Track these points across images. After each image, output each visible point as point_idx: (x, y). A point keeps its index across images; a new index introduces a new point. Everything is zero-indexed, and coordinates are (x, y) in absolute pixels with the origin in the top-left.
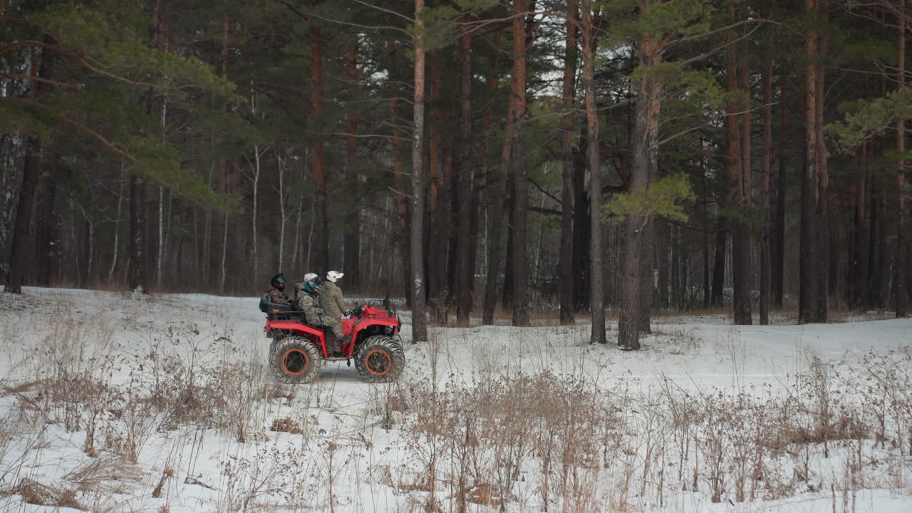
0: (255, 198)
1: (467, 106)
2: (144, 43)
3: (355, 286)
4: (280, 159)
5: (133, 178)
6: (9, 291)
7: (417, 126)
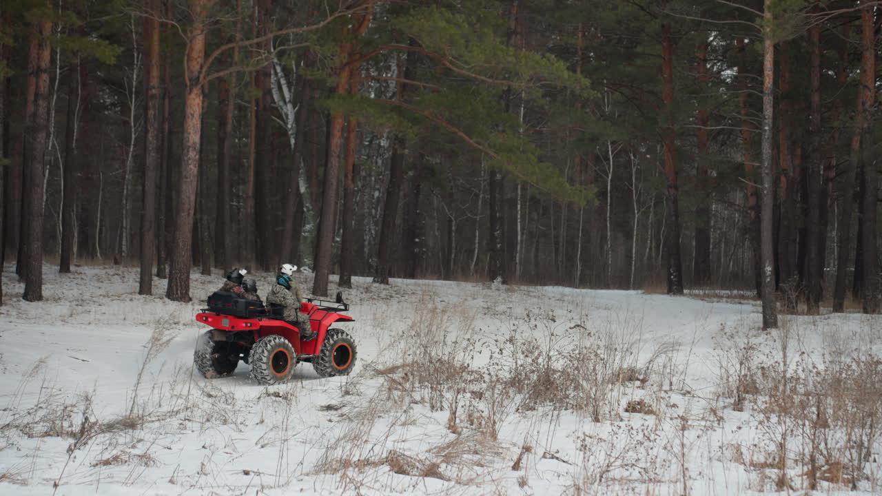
0: (609, 195)
1: (816, 98)
2: (502, 43)
3: (706, 279)
4: (632, 158)
5: (493, 173)
6: (378, 282)
7: (767, 117)
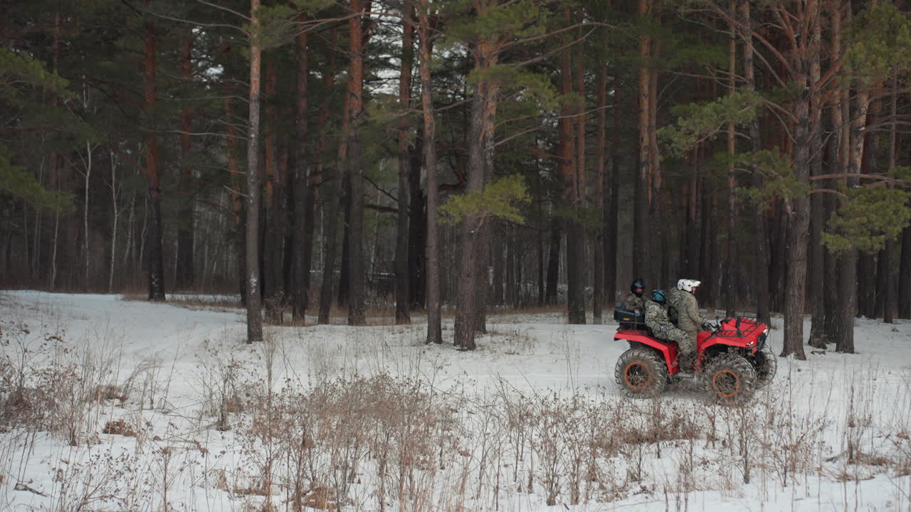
0: (87, 193)
1: (303, 104)
3: (189, 282)
4: (112, 154)
7: (253, 124)
